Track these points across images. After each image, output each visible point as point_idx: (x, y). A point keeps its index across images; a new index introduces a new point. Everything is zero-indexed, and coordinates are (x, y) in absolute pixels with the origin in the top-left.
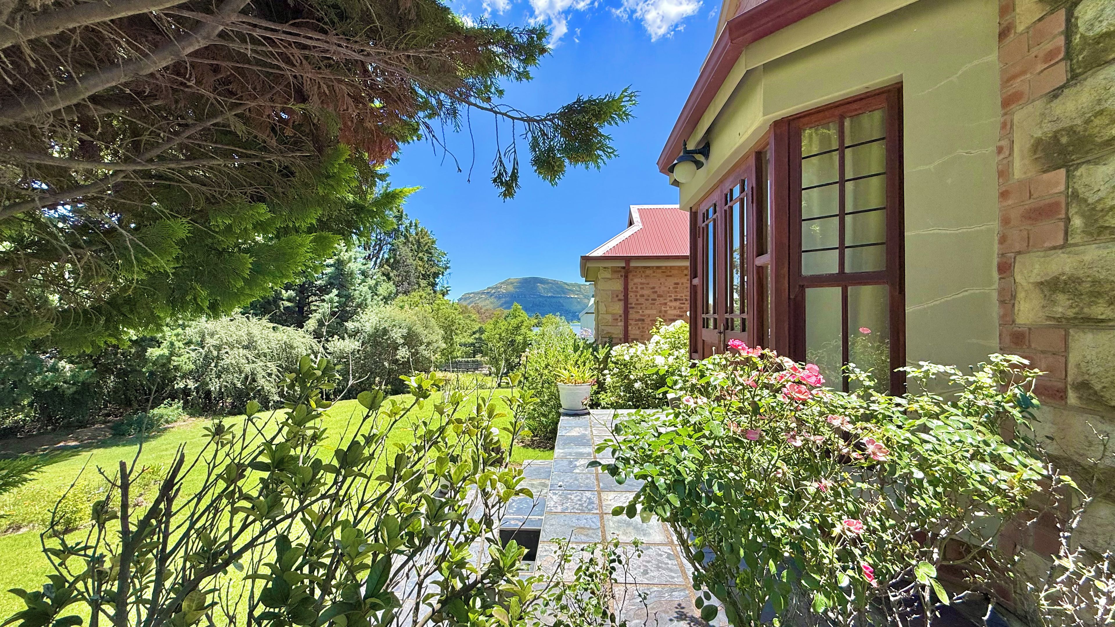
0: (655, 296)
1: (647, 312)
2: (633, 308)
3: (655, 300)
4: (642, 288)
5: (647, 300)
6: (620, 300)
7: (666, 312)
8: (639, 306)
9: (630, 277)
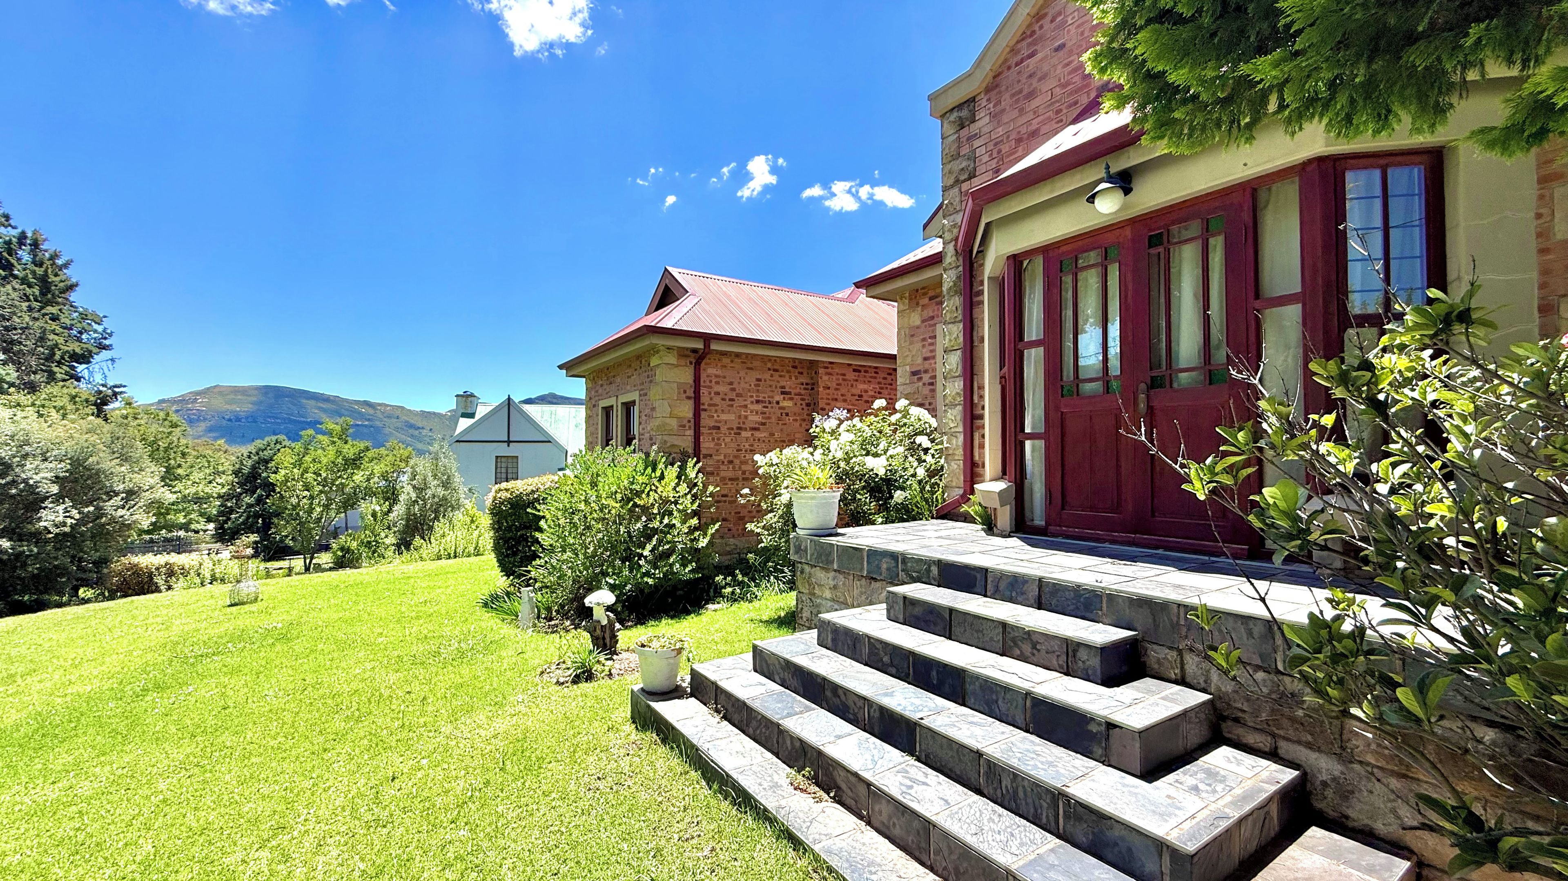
0: (733, 395)
1: (724, 417)
2: (705, 410)
3: (732, 400)
4: (717, 383)
5: (723, 399)
6: (688, 398)
7: (746, 417)
8: (713, 408)
9: (703, 365)
